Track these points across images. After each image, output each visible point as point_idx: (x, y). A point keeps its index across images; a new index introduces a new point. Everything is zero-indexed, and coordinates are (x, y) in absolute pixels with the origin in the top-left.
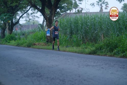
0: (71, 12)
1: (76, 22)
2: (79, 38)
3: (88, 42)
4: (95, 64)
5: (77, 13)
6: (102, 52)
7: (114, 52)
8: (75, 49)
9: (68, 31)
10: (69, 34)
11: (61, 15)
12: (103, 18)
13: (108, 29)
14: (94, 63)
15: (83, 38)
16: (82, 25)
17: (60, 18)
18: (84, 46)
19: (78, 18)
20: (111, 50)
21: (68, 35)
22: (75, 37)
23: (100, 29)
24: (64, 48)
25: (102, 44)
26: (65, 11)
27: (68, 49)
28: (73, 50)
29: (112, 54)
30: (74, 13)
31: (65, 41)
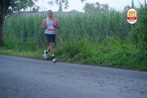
0: (25, 11)
1: (31, 22)
2: (34, 40)
3: (45, 46)
4: (53, 72)
5: (32, 12)
6: (61, 58)
7: (75, 57)
8: (30, 53)
9: (22, 32)
10: (22, 36)
11: (14, 14)
12: (62, 18)
13: (68, 31)
14: (53, 70)
15: (39, 41)
16: (39, 25)
17: (12, 17)
18: (40, 50)
19: (33, 18)
20: (72, 56)
21: (21, 38)
22: (30, 40)
23: (59, 31)
24: (17, 53)
25: (61, 48)
26: (18, 9)
27: (21, 54)
28: (27, 55)
29: (73, 59)
30: (28, 12)
31: (18, 44)
